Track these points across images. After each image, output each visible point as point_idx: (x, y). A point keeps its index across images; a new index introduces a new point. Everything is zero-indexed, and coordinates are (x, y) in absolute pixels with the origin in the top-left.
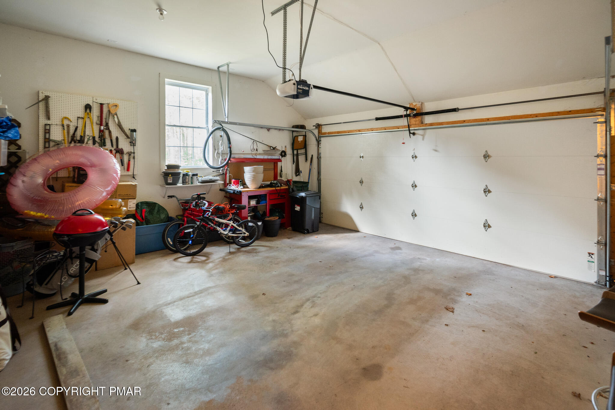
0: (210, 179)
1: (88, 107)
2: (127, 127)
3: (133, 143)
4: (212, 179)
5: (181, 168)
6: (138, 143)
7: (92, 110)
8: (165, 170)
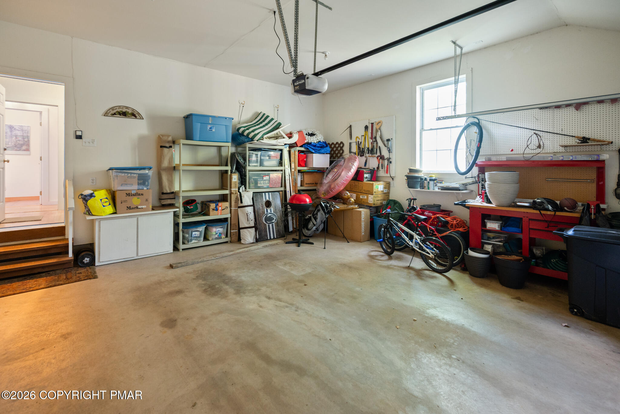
0: (446, 186)
1: (366, 127)
2: (385, 138)
3: (390, 151)
4: (449, 186)
5: (423, 172)
6: (394, 150)
7: (368, 129)
8: (408, 173)
